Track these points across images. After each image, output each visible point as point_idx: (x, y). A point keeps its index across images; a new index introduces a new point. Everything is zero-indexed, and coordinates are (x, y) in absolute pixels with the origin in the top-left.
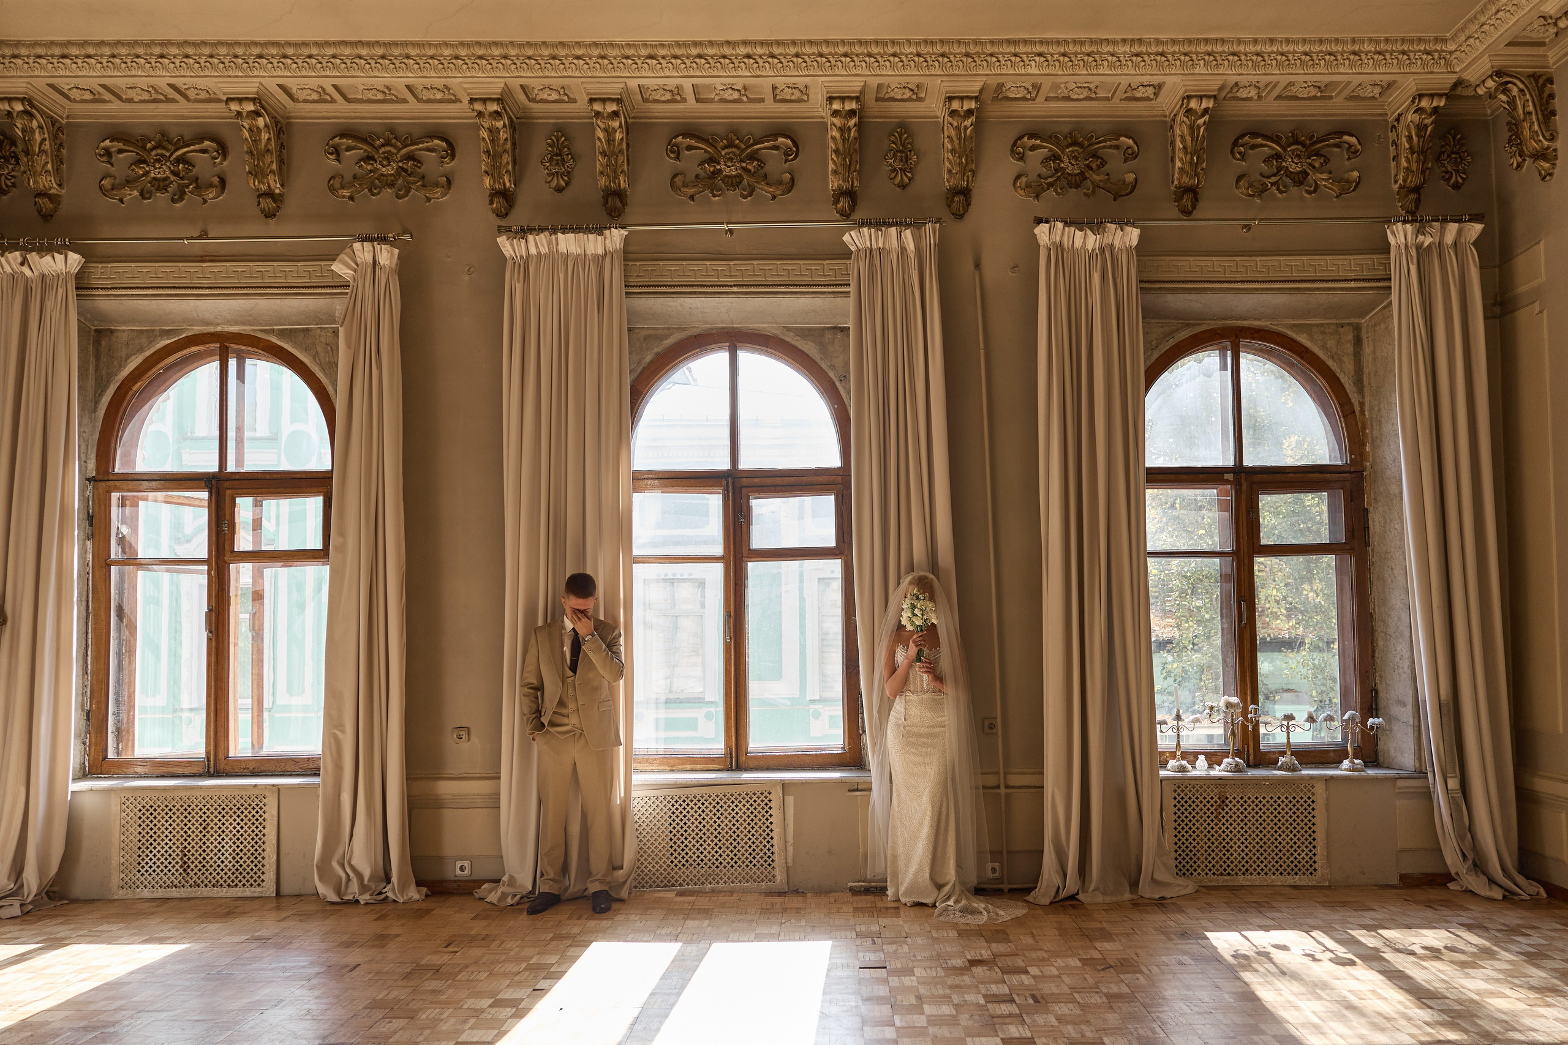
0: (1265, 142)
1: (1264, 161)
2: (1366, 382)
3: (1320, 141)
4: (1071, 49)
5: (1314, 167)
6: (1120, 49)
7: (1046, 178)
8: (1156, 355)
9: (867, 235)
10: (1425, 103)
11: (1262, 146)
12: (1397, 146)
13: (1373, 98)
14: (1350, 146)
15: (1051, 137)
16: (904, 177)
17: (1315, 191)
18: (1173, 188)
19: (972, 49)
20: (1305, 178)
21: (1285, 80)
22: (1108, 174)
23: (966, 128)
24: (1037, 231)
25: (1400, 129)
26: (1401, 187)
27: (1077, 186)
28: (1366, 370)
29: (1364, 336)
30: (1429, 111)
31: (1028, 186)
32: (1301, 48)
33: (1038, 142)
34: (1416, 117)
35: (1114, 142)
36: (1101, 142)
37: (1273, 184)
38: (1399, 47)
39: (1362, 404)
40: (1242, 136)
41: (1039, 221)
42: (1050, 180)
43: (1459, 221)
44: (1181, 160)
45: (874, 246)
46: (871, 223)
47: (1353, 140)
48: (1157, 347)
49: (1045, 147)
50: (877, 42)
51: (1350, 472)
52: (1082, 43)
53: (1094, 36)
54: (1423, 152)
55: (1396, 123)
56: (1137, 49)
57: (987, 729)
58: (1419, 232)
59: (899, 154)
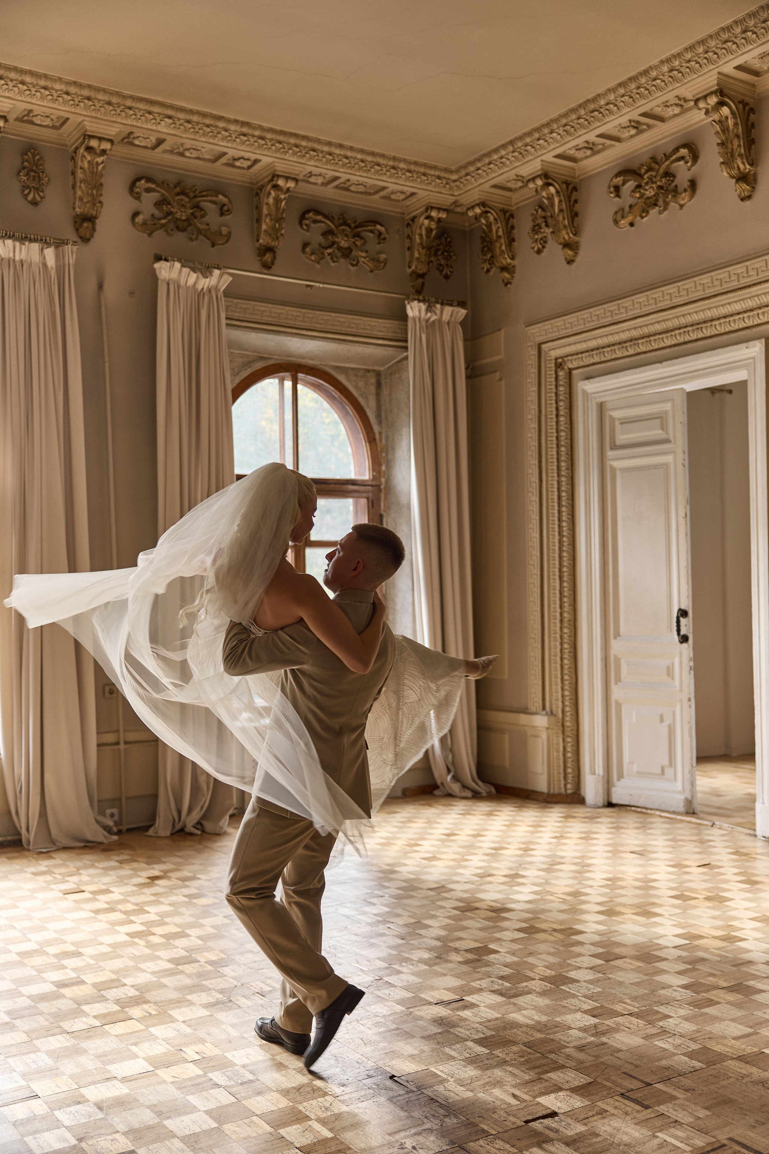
0: (323, 219)
1: (322, 235)
2: (383, 416)
3: (361, 225)
4: (195, 118)
5: (356, 246)
6: (232, 127)
7: (160, 219)
8: (237, 380)
9: (11, 247)
10: (434, 214)
11: (321, 222)
12: (411, 239)
13: (398, 201)
14: (380, 234)
15: (163, 183)
16: (37, 195)
17: (357, 265)
18: (257, 245)
19: (115, 100)
20: (350, 253)
21: (344, 177)
22: (208, 225)
23: (98, 164)
24: (157, 266)
25: (414, 227)
26: (413, 272)
27: (184, 230)
28: (383, 408)
29: (383, 381)
30: (436, 220)
31: (145, 223)
32: (359, 156)
33: (153, 186)
34: (426, 222)
35: (214, 198)
36: (204, 196)
37: (329, 254)
38: (422, 170)
39: (380, 433)
40: (308, 211)
41: (158, 258)
42: (163, 221)
43: (451, 305)
44: (267, 224)
45: (17, 258)
46: (13, 236)
47: (382, 229)
48: (238, 374)
49: (159, 192)
50: (31, 73)
51: (372, 486)
52: (204, 115)
53: (214, 112)
54: (429, 249)
55: (411, 222)
56: (245, 130)
57: (107, 695)
58: (429, 309)
59: (32, 174)
